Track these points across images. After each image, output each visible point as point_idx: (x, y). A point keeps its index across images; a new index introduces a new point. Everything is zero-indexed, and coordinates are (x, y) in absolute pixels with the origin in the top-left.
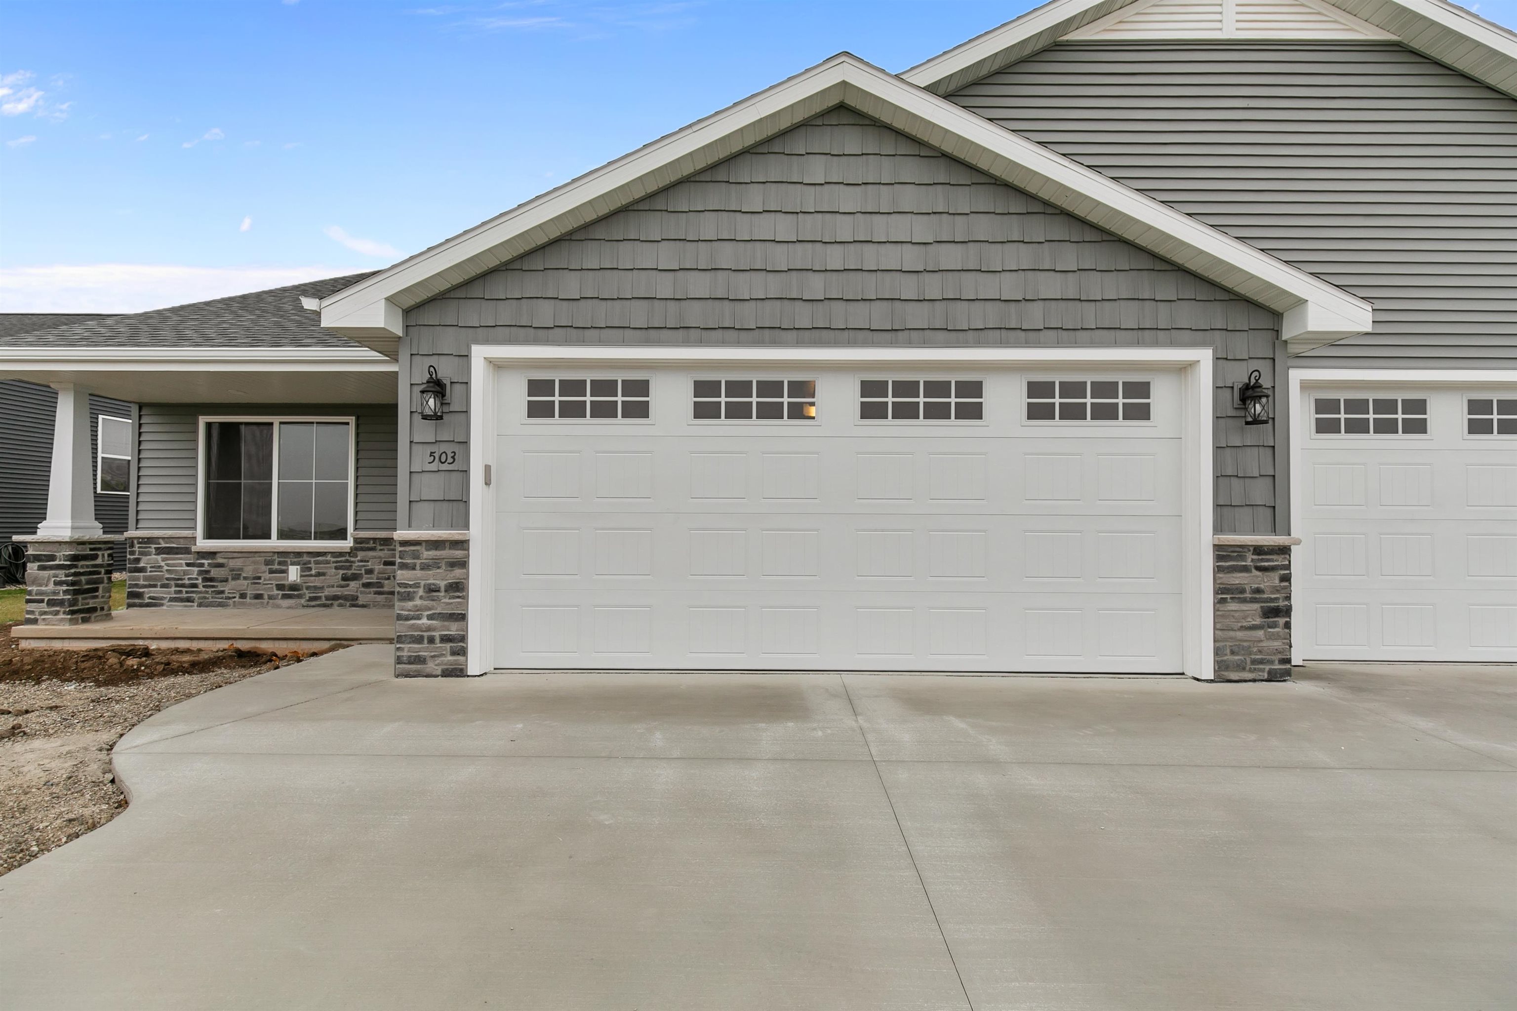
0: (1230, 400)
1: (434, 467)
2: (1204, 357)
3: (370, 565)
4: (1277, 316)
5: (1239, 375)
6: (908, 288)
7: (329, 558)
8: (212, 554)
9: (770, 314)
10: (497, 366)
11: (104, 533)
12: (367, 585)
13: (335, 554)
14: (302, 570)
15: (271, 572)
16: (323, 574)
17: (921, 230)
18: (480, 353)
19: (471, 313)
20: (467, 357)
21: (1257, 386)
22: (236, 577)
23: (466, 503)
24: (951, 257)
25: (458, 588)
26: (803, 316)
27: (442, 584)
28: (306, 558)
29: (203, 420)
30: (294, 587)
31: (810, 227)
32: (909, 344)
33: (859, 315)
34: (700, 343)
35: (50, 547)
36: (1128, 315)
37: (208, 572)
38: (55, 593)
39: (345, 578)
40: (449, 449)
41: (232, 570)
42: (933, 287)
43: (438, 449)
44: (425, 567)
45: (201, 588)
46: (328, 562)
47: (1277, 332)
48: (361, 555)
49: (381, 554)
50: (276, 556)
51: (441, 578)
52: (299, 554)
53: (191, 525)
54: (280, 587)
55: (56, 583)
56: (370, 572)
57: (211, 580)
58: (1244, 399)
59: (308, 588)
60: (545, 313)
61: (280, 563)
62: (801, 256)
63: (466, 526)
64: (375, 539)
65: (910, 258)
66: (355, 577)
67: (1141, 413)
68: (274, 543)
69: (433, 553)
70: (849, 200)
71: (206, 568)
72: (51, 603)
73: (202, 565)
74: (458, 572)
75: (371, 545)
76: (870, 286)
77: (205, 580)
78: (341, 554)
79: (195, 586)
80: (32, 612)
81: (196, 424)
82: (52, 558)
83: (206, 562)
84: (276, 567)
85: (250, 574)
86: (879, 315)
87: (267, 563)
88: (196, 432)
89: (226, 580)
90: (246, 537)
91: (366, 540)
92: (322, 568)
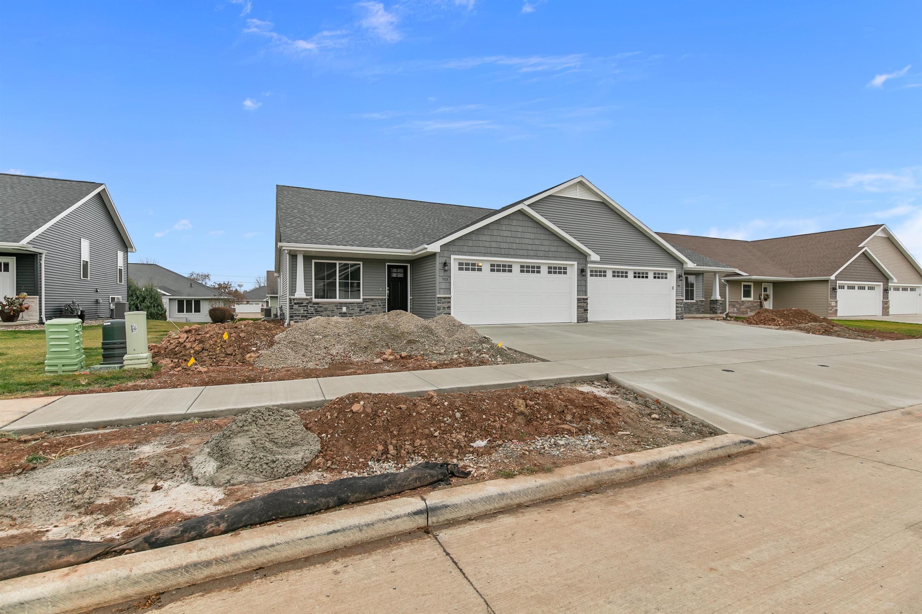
0: (580, 271)
1: (443, 281)
2: (576, 263)
3: (368, 306)
4: (586, 256)
5: (581, 267)
6: (530, 247)
7: (355, 304)
8: (318, 303)
9: (507, 252)
10: (454, 259)
11: (306, 295)
12: (366, 313)
13: (357, 303)
14: (347, 308)
15: (337, 309)
16: (354, 309)
17: (532, 236)
18: (453, 257)
19: (452, 248)
20: (450, 258)
21: (584, 270)
22: (326, 311)
23: (450, 289)
24: (537, 242)
25: (449, 307)
26: (512, 252)
27: (446, 307)
28: (348, 305)
29: (313, 261)
30: (345, 313)
31: (514, 234)
32: (530, 259)
33: (522, 252)
34: (494, 257)
35: (302, 300)
36: (565, 255)
37: (317, 309)
38: (304, 313)
39: (360, 310)
40: (446, 277)
41: (325, 308)
42: (534, 247)
43: (444, 277)
44: (443, 303)
45: (314, 314)
46: (355, 306)
47: (586, 259)
48: (365, 303)
49: (371, 303)
50: (339, 304)
51: (446, 305)
52: (346, 303)
53: (310, 294)
54: (340, 313)
55: (304, 311)
56: (368, 308)
57: (318, 311)
58: (582, 272)
59: (349, 314)
60: (465, 249)
61: (340, 306)
62: (512, 240)
63: (450, 294)
64: (369, 299)
65: (530, 242)
66: (364, 310)
67: (565, 273)
68: (338, 300)
69: (444, 300)
70: (520, 229)
71: (316, 308)
72: (302, 316)
73: (315, 307)
74: (449, 304)
75: (368, 300)
76: (524, 247)
77: (316, 311)
78: (359, 303)
79: (313, 313)
80: (297, 319)
81: (311, 262)
82: (302, 303)
83: (316, 306)
84: (339, 307)
85: (331, 309)
86: (525, 253)
87: (336, 306)
88: (311, 265)
89: (323, 312)
90: (327, 298)
91: (367, 299)
92: (353, 307)
